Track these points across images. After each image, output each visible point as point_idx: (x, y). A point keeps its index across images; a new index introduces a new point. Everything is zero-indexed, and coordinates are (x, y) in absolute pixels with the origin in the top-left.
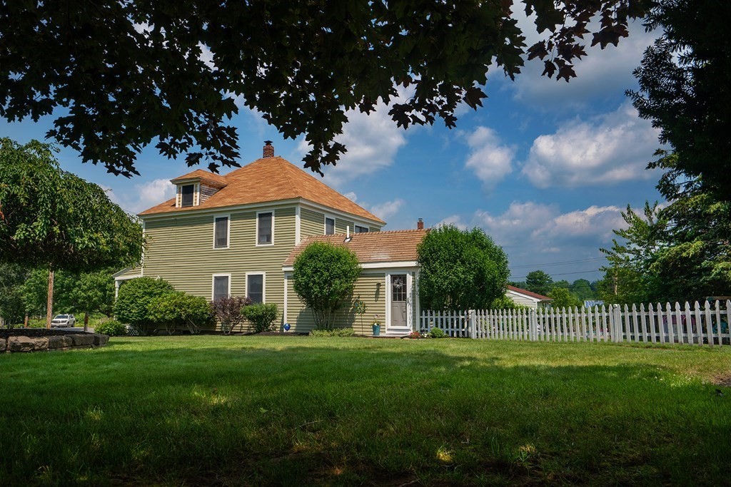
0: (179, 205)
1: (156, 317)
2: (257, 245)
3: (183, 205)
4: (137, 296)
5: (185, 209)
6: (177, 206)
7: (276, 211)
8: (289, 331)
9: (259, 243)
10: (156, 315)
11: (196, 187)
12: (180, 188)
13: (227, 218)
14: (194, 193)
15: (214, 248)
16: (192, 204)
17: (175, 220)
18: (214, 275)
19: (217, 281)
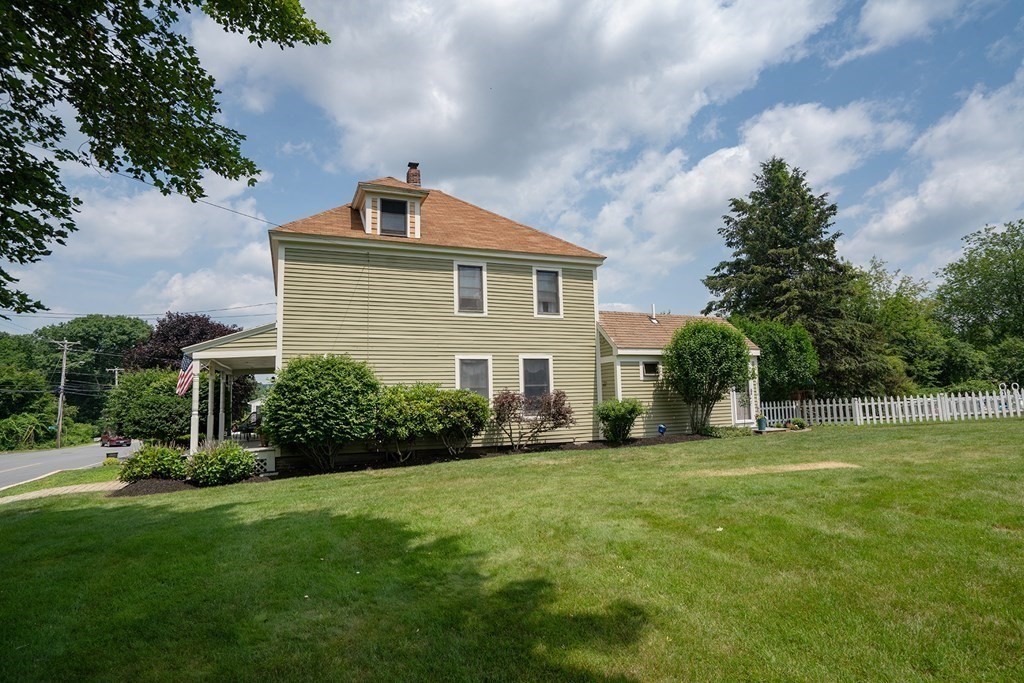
0: (374, 229)
5: (387, 239)
6: (369, 230)
7: (564, 270)
9: (539, 312)
11: (413, 206)
12: (374, 201)
13: (481, 268)
14: (409, 215)
15: (456, 313)
16: (405, 232)
17: (364, 255)
18: (459, 357)
19: (464, 367)
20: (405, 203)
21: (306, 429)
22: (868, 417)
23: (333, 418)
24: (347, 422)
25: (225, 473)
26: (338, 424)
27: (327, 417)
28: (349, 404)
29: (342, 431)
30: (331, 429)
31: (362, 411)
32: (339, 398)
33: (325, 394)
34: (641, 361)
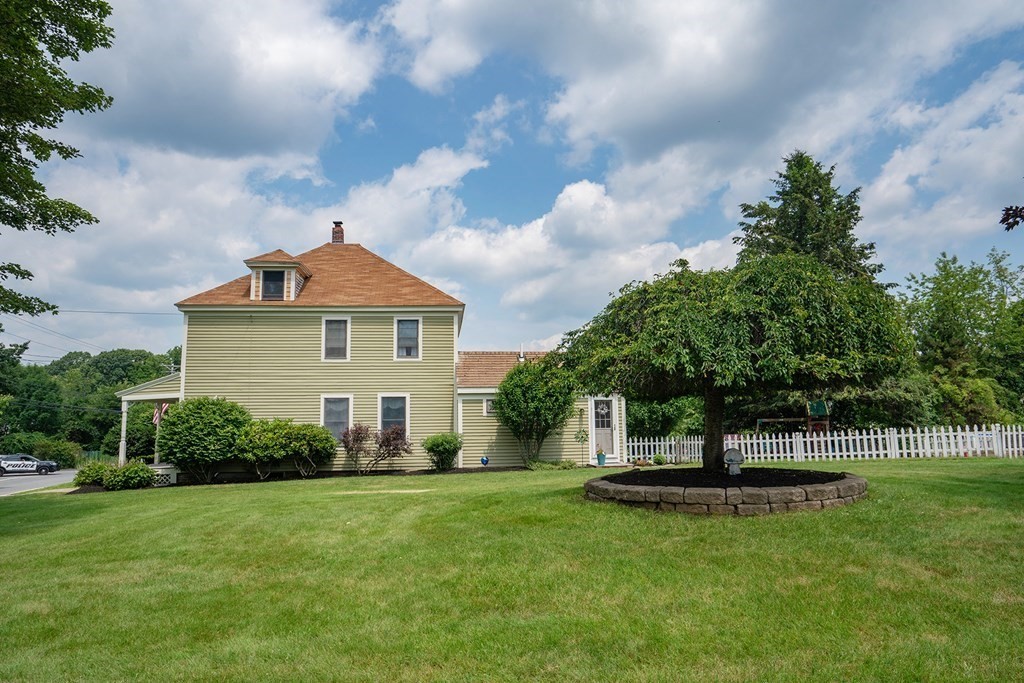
0: (257, 296)
1: (254, 454)
2: (395, 359)
3: (264, 296)
4: (217, 426)
5: (267, 303)
6: (253, 297)
7: (424, 318)
8: (488, 466)
9: (398, 356)
10: (255, 451)
11: (289, 274)
12: (258, 273)
13: (345, 321)
14: (286, 282)
15: (323, 359)
16: (282, 297)
17: (249, 317)
18: (324, 396)
19: (328, 405)
20: (283, 272)
21: (176, 453)
22: (810, 454)
23: (196, 445)
24: (206, 448)
25: (126, 482)
26: (198, 450)
27: (190, 444)
28: (209, 434)
29: (202, 454)
30: (194, 453)
31: (219, 440)
32: (202, 430)
33: (191, 428)
34: (484, 399)
